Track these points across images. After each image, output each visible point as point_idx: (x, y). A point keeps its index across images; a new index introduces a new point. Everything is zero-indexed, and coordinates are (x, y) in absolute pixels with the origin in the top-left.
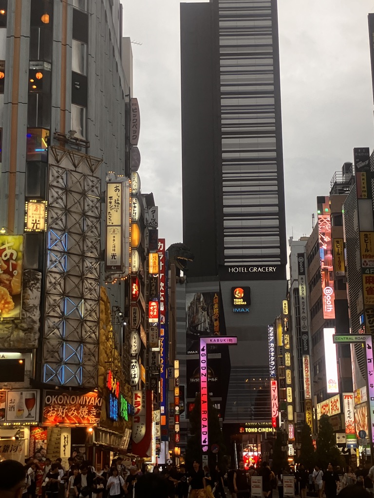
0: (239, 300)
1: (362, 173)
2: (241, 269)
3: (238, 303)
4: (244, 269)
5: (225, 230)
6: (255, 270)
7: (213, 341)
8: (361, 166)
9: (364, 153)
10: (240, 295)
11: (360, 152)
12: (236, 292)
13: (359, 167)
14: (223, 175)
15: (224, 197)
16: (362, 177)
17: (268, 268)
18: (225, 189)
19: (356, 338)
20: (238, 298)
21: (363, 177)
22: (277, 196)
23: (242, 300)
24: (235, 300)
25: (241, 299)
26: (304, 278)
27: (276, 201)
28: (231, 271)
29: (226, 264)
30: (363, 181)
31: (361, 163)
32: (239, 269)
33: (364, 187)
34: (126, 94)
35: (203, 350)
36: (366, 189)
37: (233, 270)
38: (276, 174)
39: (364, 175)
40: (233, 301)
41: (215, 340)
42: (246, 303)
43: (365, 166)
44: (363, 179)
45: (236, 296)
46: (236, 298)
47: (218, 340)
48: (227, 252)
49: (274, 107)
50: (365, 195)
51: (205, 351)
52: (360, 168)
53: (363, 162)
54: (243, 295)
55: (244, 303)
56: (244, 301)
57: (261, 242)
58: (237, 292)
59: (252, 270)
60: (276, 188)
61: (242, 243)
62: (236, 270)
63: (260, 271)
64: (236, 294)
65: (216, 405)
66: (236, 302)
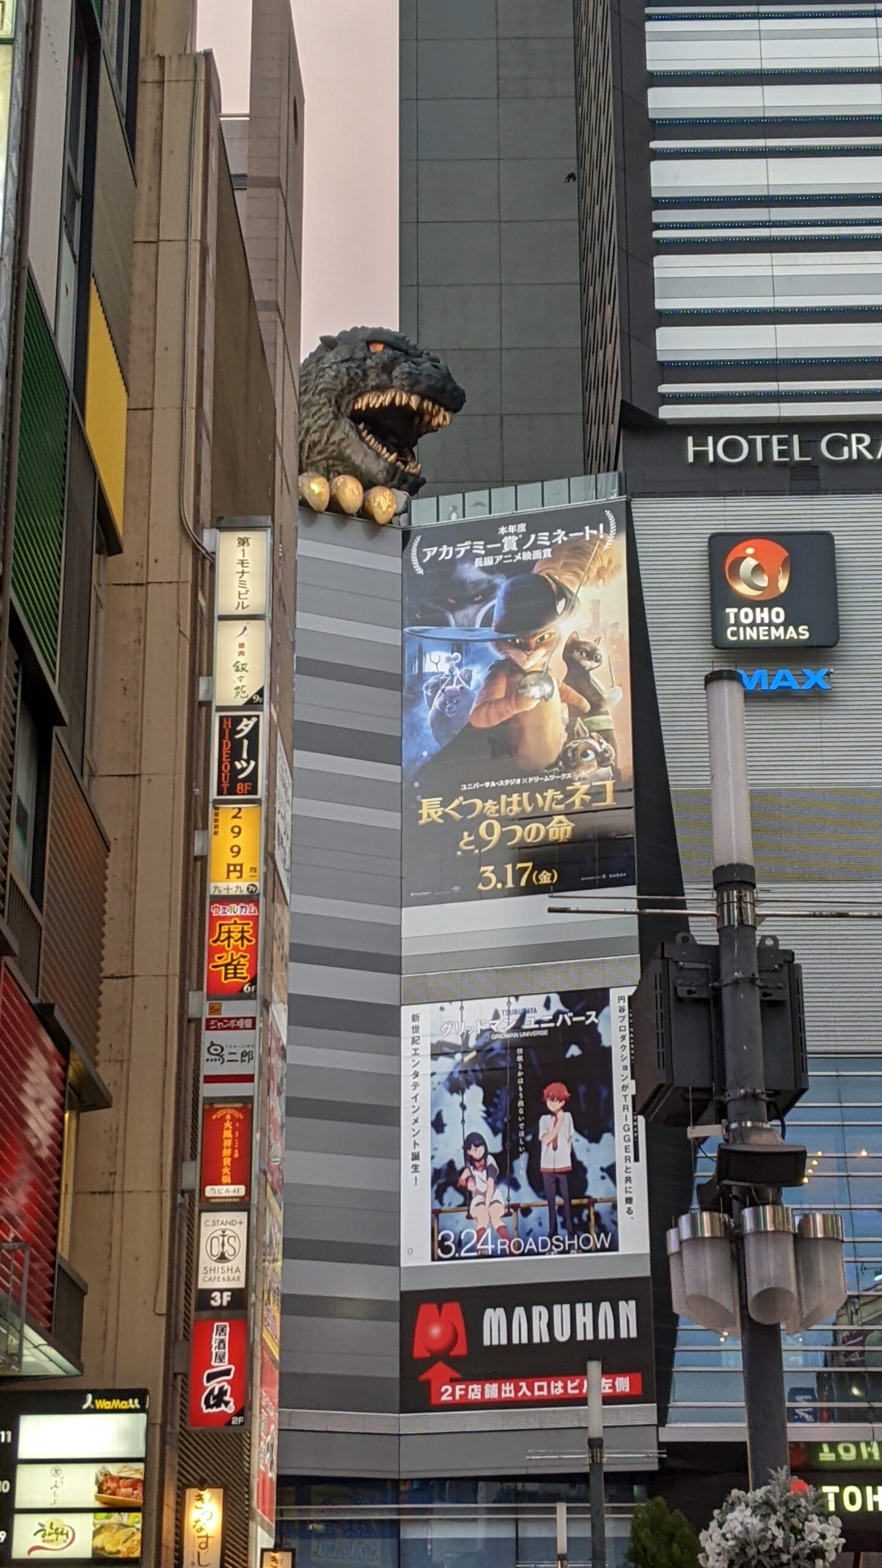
0: (763, 615)
3: (752, 634)
4: (787, 442)
6: (856, 446)
10: (763, 582)
20: (753, 604)
23: (779, 614)
24: (731, 611)
25: (770, 604)
40: (717, 623)
42: (804, 633)
45: (742, 589)
46: (741, 602)
54: (784, 580)
56: (792, 620)
58: (749, 563)
65: (605, 1307)
66: (738, 623)
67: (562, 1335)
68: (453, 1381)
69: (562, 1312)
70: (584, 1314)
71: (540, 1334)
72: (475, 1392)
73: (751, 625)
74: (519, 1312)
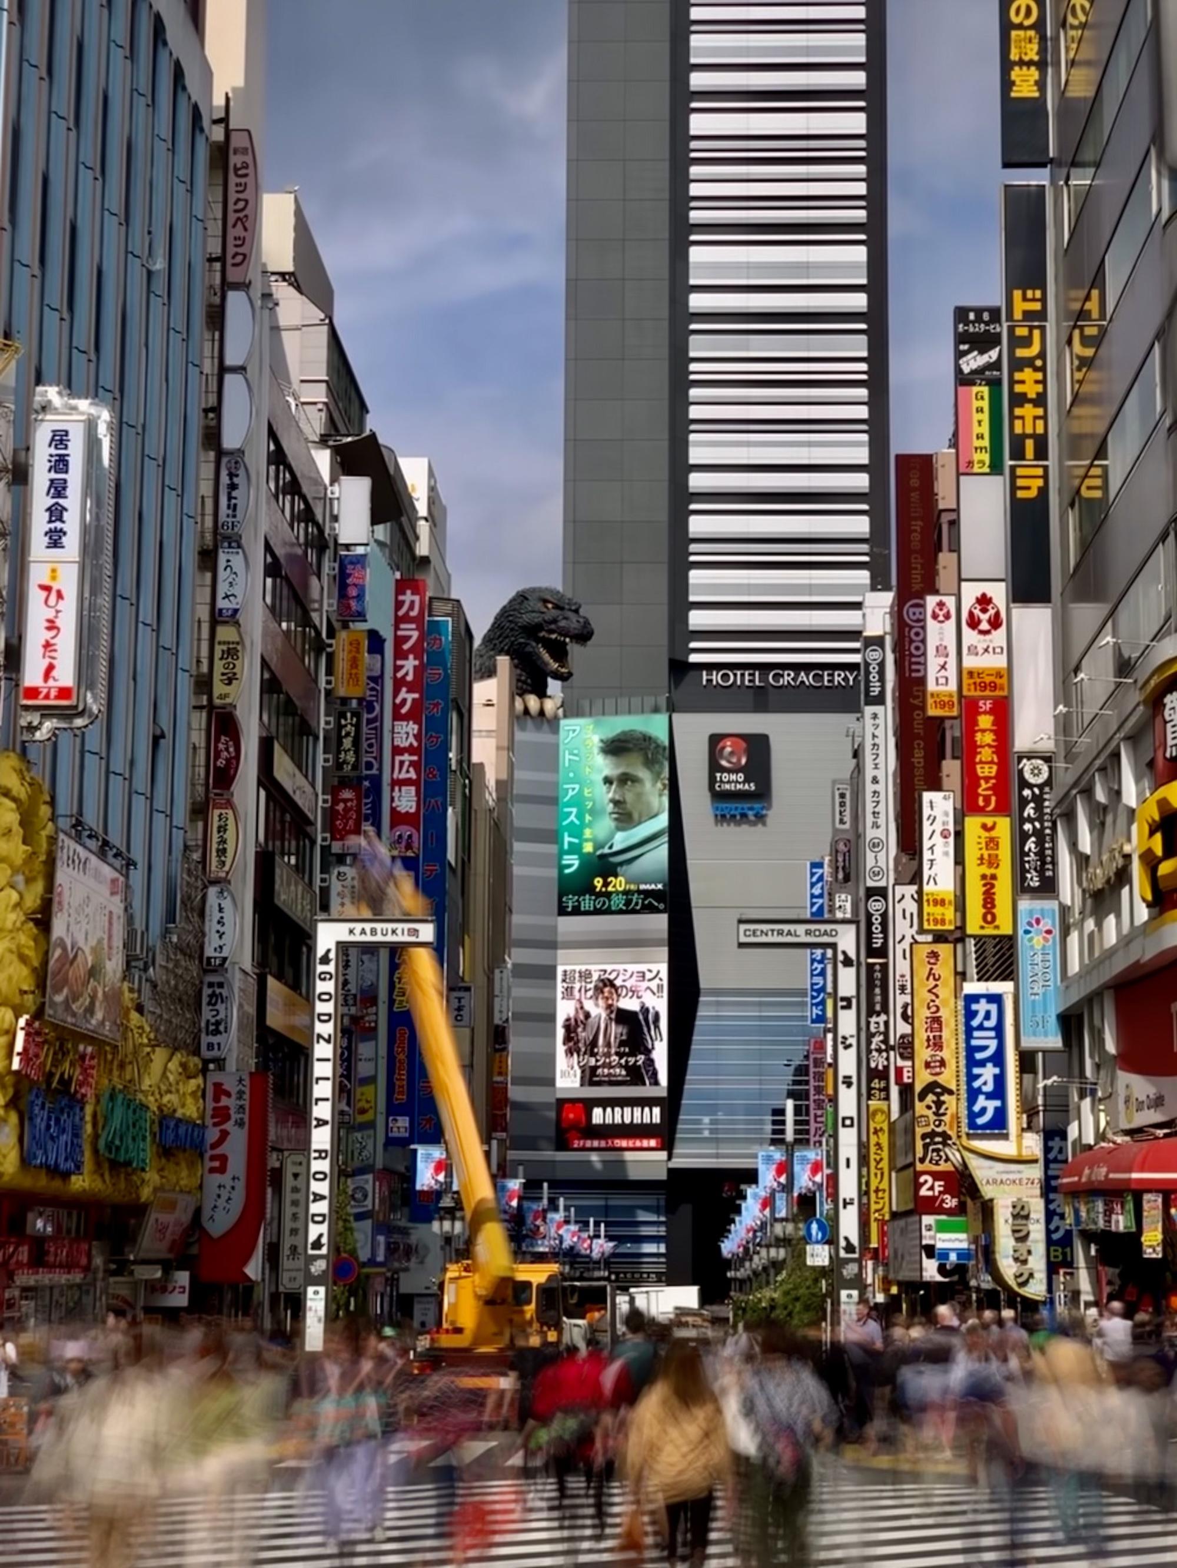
0: (733, 777)
1: (975, 389)
2: (743, 675)
3: (727, 787)
4: (753, 675)
5: (693, 547)
6: (788, 677)
7: (357, 931)
8: (974, 365)
9: (987, 324)
10: (734, 760)
11: (973, 322)
12: (723, 748)
13: (966, 370)
14: (693, 367)
15: (692, 437)
16: (976, 404)
17: (832, 675)
18: (695, 412)
19: (808, 933)
20: (729, 771)
21: (980, 403)
22: (865, 437)
23: (741, 777)
24: (718, 775)
25: (736, 771)
26: (881, 715)
27: (862, 456)
28: (709, 681)
29: (694, 658)
30: (977, 416)
31: (975, 358)
32: (735, 675)
33: (980, 437)
34: (215, 117)
35: (325, 960)
36: (986, 443)
37: (716, 677)
38: (864, 367)
39: (982, 398)
41: (363, 932)
42: (753, 787)
43: (990, 366)
44: (980, 410)
45: (724, 763)
46: (724, 770)
47: (373, 932)
48: (697, 619)
49: (862, 143)
50: (982, 462)
51: (333, 964)
52: (973, 372)
53: (982, 352)
54: (744, 761)
55: (747, 787)
56: (747, 780)
57: (810, 589)
58: (728, 749)
59: (777, 677)
60: (863, 412)
61: (749, 588)
62: (725, 677)
63: (802, 682)
64: (722, 757)
65: (647, 1109)
66: (721, 781)
67: (627, 1121)
68: (579, 1139)
69: (627, 1110)
70: (637, 1111)
71: (618, 1120)
72: (588, 1144)
73: (729, 782)
74: (609, 1110)
